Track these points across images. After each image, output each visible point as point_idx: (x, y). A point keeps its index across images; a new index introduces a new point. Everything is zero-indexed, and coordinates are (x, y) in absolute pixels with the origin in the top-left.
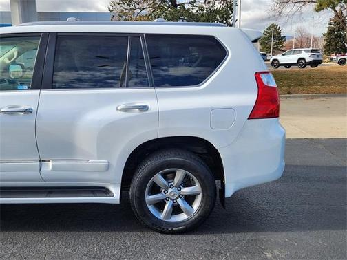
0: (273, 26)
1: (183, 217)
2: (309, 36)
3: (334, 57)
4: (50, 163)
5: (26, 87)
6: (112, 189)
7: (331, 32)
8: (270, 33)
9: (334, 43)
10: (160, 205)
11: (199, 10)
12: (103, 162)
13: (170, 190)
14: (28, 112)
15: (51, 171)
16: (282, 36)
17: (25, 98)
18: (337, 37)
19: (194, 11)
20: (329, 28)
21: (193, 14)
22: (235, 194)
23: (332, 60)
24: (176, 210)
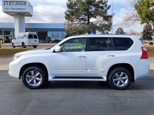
0: (120, 28)
1: (123, 85)
2: (135, 33)
3: (147, 42)
4: (89, 70)
5: (84, 51)
6: (104, 77)
7: (144, 31)
8: (119, 31)
9: (146, 36)
10: (116, 82)
11: (100, 25)
12: (103, 70)
13: (119, 78)
14: (84, 57)
15: (89, 72)
16: (124, 32)
17: (83, 53)
18: (147, 33)
19: (98, 25)
20: (144, 29)
21: (97, 26)
22: (137, 79)
23: (146, 43)
24: (121, 83)
